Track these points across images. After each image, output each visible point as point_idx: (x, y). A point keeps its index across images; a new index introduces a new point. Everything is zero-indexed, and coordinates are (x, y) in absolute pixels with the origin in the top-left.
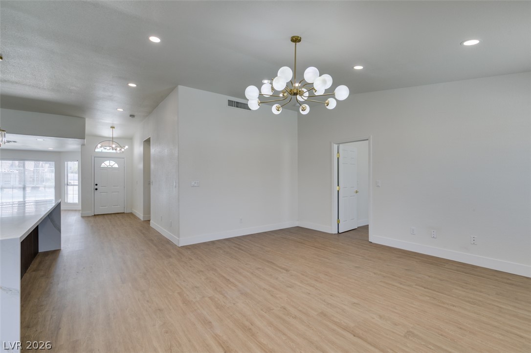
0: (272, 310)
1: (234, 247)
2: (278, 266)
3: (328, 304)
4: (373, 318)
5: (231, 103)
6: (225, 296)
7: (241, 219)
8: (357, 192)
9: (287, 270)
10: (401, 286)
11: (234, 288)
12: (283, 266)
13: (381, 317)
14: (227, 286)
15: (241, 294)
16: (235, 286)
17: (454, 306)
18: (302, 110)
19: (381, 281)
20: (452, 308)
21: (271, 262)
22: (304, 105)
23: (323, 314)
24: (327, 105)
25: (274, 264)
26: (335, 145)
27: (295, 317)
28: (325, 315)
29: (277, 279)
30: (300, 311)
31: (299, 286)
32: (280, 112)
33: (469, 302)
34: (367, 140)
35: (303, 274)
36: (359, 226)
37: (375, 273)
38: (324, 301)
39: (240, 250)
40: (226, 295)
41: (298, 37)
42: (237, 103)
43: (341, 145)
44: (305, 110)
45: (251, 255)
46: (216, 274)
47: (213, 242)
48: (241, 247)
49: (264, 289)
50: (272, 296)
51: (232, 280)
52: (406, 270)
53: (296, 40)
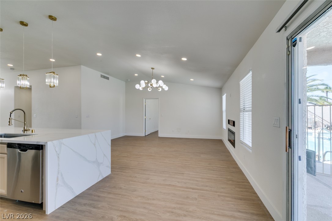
8: (150, 119)
34: (158, 99)
36: (151, 133)
42: (104, 76)
53: (153, 69)
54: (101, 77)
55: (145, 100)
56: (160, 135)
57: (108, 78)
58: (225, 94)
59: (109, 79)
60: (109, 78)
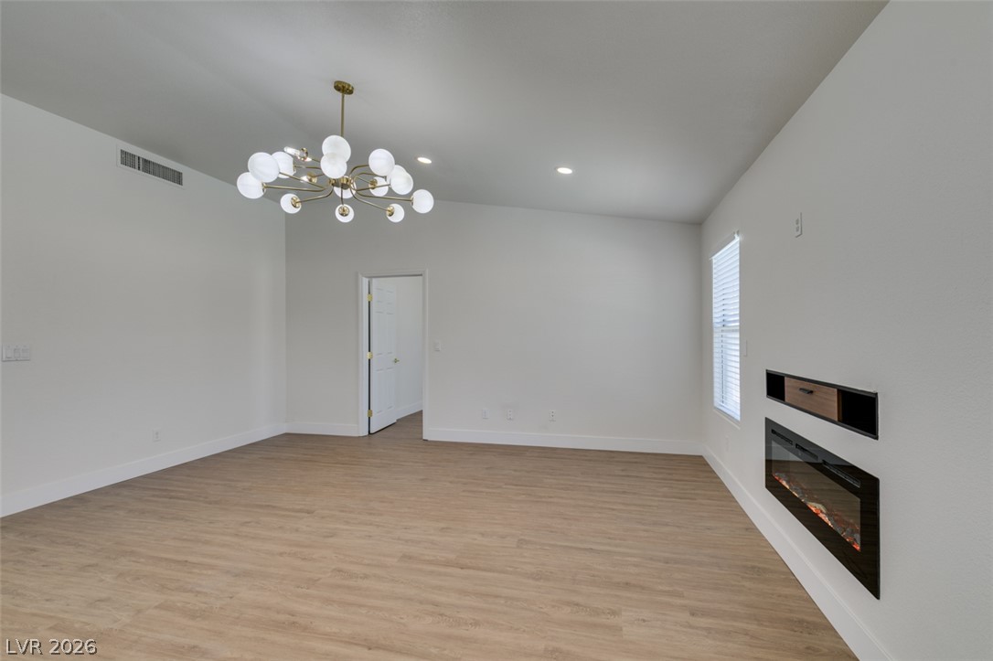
0: (318, 580)
1: (154, 496)
2: (287, 510)
3: (407, 541)
4: (476, 539)
5: (128, 159)
6: (199, 592)
7: (157, 434)
8: (396, 361)
9: (308, 512)
10: (490, 490)
11: (210, 572)
12: (298, 507)
13: (483, 534)
14: (191, 573)
15: (236, 576)
16: (212, 567)
17: (551, 497)
18: (342, 215)
19: (464, 491)
20: (550, 500)
21: (268, 506)
22: (346, 206)
23: (407, 557)
24: (390, 215)
25: (274, 507)
26: (364, 279)
27: (366, 577)
28: (410, 558)
29: (297, 530)
30: (368, 565)
31: (347, 530)
32: (297, 210)
33: (562, 489)
34: (421, 275)
35: (343, 511)
36: (399, 417)
37: (451, 482)
38: (399, 539)
39: (172, 500)
40: (198, 589)
41: (349, 85)
42: (146, 161)
43: (374, 280)
44: (346, 215)
45: (210, 503)
46: (142, 560)
47: (80, 499)
48: (172, 494)
49: (281, 554)
50: (304, 559)
51: (192, 559)
52: (487, 469)
53: (344, 89)
54: (124, 162)
55: (365, 281)
56: (431, 432)
57: (177, 178)
58: (737, 239)
59: (180, 182)
60: (180, 174)
